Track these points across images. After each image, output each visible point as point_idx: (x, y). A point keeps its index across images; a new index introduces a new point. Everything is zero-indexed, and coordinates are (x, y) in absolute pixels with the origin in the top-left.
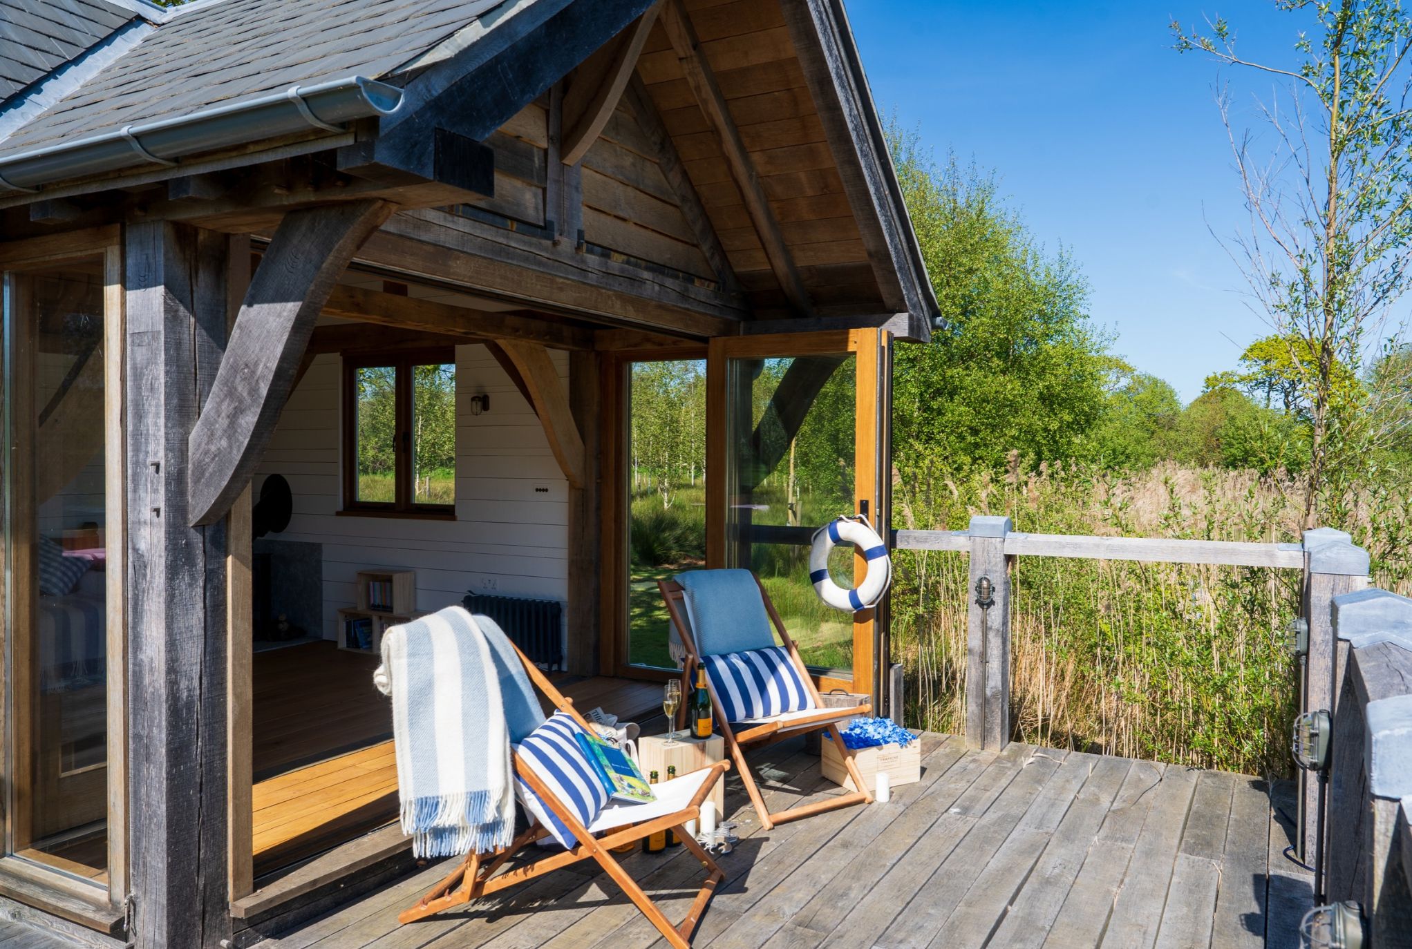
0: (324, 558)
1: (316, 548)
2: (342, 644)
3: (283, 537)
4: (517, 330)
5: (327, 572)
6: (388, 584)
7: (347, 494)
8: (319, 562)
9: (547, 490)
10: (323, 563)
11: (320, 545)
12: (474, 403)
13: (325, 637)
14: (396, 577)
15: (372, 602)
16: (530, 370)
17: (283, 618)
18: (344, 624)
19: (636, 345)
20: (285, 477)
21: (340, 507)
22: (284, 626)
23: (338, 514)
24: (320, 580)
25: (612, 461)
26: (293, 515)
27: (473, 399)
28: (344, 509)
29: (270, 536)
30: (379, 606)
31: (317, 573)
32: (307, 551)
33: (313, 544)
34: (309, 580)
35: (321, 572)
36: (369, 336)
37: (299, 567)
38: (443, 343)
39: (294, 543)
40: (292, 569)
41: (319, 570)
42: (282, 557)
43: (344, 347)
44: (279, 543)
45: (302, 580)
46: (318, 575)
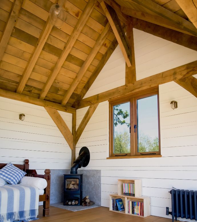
0: (101, 175)
1: (99, 172)
2: (111, 209)
3: (86, 168)
5: (103, 180)
7: (111, 151)
8: (100, 177)
11: (100, 171)
12: (172, 104)
13: (102, 205)
15: (124, 192)
17: (87, 197)
18: (112, 201)
20: (87, 147)
21: (108, 156)
22: (88, 201)
23: (107, 158)
24: (100, 183)
26: (90, 160)
27: (172, 102)
29: (82, 168)
30: (127, 193)
31: (99, 181)
32: (95, 173)
33: (98, 170)
34: (96, 184)
35: (100, 181)
36: (120, 91)
37: (92, 179)
38: (153, 86)
39: (90, 170)
40: (90, 180)
41: (99, 180)
42: (86, 176)
43: (110, 98)
44: (85, 170)
45: (93, 183)
46: (99, 182)
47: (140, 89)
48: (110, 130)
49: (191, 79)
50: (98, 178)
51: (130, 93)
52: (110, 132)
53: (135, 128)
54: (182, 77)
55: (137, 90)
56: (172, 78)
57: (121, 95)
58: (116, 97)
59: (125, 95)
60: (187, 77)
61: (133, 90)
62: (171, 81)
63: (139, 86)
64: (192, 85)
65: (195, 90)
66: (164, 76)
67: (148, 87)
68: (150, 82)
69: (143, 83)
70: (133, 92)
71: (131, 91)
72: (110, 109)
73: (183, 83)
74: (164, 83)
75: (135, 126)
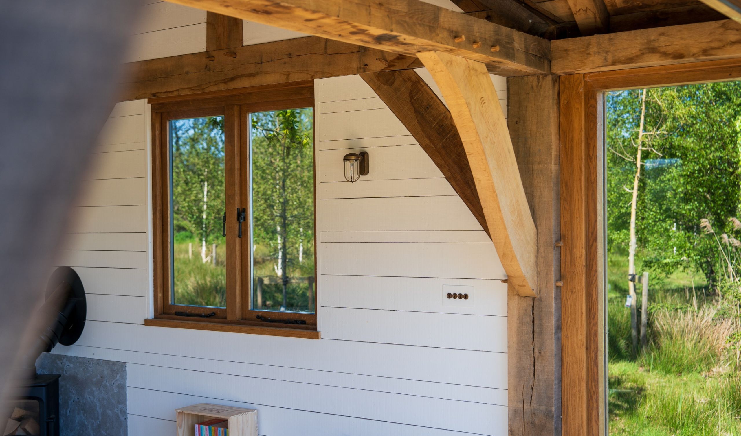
0: (128, 384)
1: (118, 368)
3: (75, 351)
4: (456, 36)
5: (134, 401)
6: (221, 430)
7: (160, 295)
8: (122, 388)
9: (466, 296)
10: (128, 390)
11: (123, 365)
12: (348, 163)
14: (234, 421)
16: (468, 104)
19: (630, 60)
20: (75, 270)
21: (150, 314)
23: (148, 322)
24: (124, 413)
25: (580, 251)
26: (86, 322)
27: (347, 158)
28: (156, 317)
29: (58, 349)
31: (119, 403)
32: (105, 372)
33: (114, 363)
34: (109, 412)
35: (124, 402)
36: (187, 73)
37: (96, 393)
38: (297, 77)
39: (89, 361)
40: (86, 395)
41: (121, 398)
42: (74, 379)
43: (154, 91)
44: (70, 359)
45: (100, 411)
46: (120, 406)
47: (256, 81)
48: (158, 215)
49: (410, 79)
50: (116, 390)
51: (222, 87)
52: (158, 222)
53: (238, 220)
54: (385, 69)
55: (245, 83)
56: (355, 65)
57: (191, 89)
58: (175, 94)
59: (208, 90)
60: (399, 71)
61: (233, 79)
62: (353, 73)
63: (251, 69)
64: (412, 104)
65: (419, 122)
66: (330, 51)
67: (282, 80)
68: (286, 60)
69: (264, 61)
70: (233, 85)
71: (225, 81)
72: (157, 133)
73: (385, 87)
74: (331, 75)
75: (239, 215)
